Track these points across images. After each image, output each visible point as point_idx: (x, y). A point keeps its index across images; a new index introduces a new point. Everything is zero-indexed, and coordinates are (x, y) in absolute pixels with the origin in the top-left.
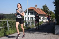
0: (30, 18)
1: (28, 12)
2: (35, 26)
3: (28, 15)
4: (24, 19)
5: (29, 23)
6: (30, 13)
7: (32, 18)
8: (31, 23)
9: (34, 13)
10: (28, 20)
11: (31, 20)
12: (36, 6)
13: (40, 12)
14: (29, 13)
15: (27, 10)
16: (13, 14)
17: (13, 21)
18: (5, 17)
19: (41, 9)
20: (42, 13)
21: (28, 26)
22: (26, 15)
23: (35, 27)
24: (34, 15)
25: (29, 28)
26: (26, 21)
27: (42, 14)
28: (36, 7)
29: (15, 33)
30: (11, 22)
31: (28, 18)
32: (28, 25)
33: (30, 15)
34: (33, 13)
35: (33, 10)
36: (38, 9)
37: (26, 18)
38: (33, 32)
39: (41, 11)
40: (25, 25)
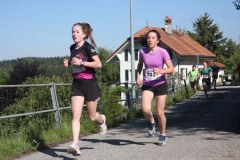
1: (133, 49)
3: (137, 58)
4: (119, 78)
5: (140, 91)
10: (134, 82)
12: (168, 21)
13: (185, 46)
15: (129, 39)
18: (43, 72)
19: (190, 34)
20: (195, 49)
21: (137, 107)
22: (126, 59)
26: (126, 84)
27: (194, 53)
28: (166, 27)
30: (67, 92)
32: (137, 100)
36: (175, 33)
37: (127, 72)
39: (187, 44)
40: (123, 103)
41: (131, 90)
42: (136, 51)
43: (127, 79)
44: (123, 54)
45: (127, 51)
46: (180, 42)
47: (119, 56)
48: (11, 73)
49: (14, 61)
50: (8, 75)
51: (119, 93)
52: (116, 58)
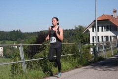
0: (102, 37)
2: (113, 54)
3: (98, 31)
4: (89, 40)
5: (100, 47)
6: (102, 27)
7: (107, 37)
10: (97, 42)
11: (104, 40)
12: (115, 12)
14: (100, 28)
15: (95, 21)
16: (66, 30)
17: (67, 46)
21: (99, 55)
22: (93, 31)
23: (113, 56)
25: (101, 59)
26: (93, 44)
28: (114, 14)
30: (64, 48)
31: (98, 37)
33: (102, 31)
34: (108, 26)
35: (108, 20)
37: (93, 37)
38: (109, 67)
40: (91, 53)
41: (96, 47)
42: (98, 27)
43: (93, 41)
44: (92, 28)
47: (89, 29)
48: (37, 38)
49: (38, 32)
50: (35, 39)
51: (89, 48)
52: (88, 31)
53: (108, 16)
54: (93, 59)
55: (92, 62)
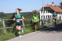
0: (46, 16)
1: (43, 10)
2: (51, 25)
3: (44, 13)
5: (45, 21)
6: (46, 11)
7: (49, 16)
8: (48, 21)
9: (51, 10)
10: (44, 19)
11: (47, 18)
12: (53, 3)
13: (57, 10)
15: (42, 8)
16: (28, 12)
17: (28, 20)
19: (59, 6)
20: (60, 10)
21: (45, 25)
22: (42, 13)
24: (51, 13)
25: (46, 27)
26: (42, 19)
28: (52, 4)
29: (31, 32)
30: (26, 21)
31: (44, 16)
32: (44, 23)
33: (46, 13)
34: (49, 10)
35: (49, 7)
36: (55, 6)
37: (42, 16)
38: (50, 31)
40: (41, 24)
41: (43, 21)
42: (44, 11)
43: (42, 18)
44: (41, 12)
45: (42, 11)
46: (55, 8)
47: (40, 12)
48: (12, 16)
49: (13, 13)
51: (40, 22)
52: (39, 13)
53: (49, 5)
54: (41, 27)
55: (41, 29)
